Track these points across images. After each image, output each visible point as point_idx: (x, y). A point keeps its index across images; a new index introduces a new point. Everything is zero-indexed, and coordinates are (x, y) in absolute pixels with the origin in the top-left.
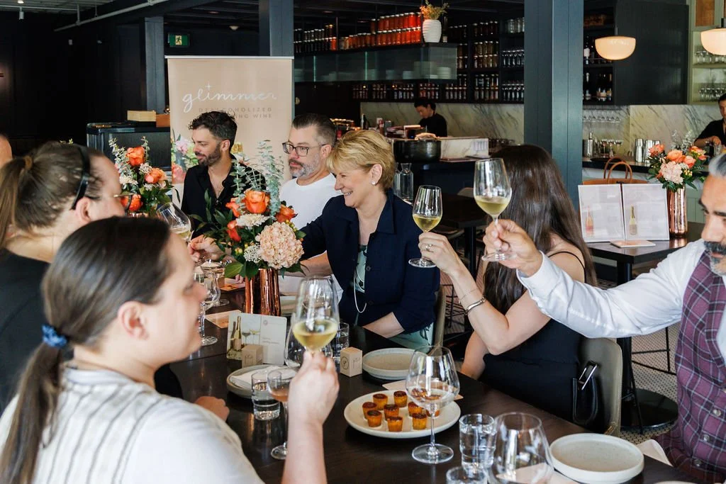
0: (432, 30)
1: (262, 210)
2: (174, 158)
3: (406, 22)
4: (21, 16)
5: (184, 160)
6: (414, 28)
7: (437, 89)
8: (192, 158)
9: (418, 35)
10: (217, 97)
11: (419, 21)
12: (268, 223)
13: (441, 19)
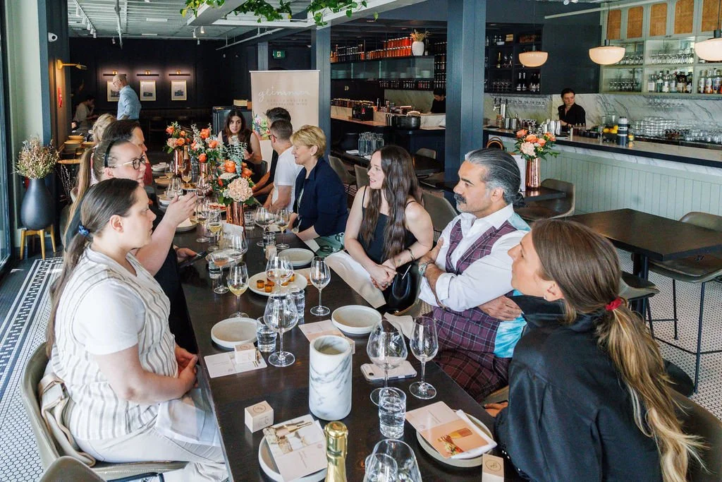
0: (418, 48)
1: (233, 170)
2: (254, 127)
4: (199, 43)
5: (259, 128)
6: (408, 47)
8: (263, 127)
9: (409, 52)
10: (277, 93)
11: (410, 42)
12: (235, 178)
13: (424, 41)
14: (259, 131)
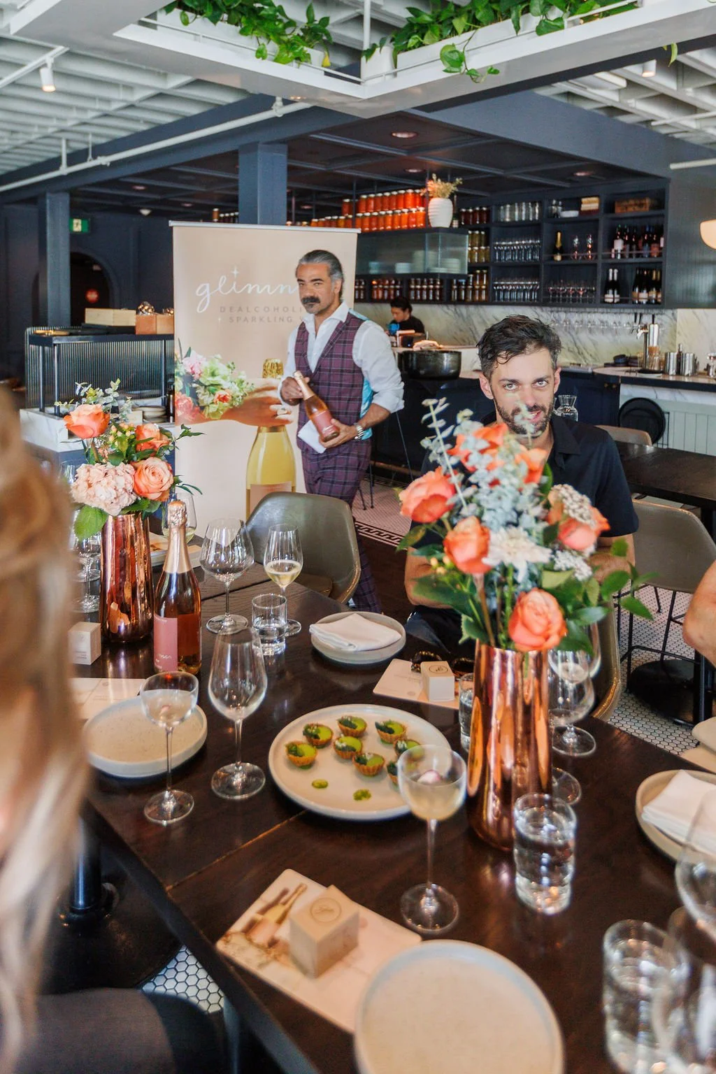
0: (441, 212)
2: (179, 384)
3: (402, 202)
5: (196, 388)
6: (414, 210)
7: (398, 287)
8: (207, 384)
9: (421, 219)
10: (247, 288)
11: (424, 201)
13: (451, 197)
14: (194, 394)
